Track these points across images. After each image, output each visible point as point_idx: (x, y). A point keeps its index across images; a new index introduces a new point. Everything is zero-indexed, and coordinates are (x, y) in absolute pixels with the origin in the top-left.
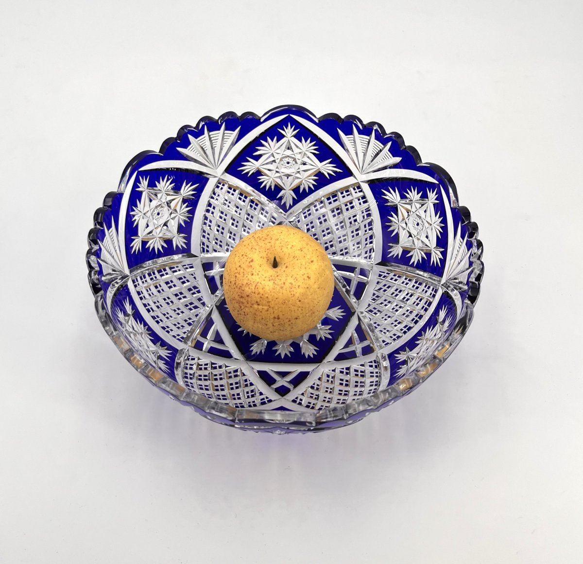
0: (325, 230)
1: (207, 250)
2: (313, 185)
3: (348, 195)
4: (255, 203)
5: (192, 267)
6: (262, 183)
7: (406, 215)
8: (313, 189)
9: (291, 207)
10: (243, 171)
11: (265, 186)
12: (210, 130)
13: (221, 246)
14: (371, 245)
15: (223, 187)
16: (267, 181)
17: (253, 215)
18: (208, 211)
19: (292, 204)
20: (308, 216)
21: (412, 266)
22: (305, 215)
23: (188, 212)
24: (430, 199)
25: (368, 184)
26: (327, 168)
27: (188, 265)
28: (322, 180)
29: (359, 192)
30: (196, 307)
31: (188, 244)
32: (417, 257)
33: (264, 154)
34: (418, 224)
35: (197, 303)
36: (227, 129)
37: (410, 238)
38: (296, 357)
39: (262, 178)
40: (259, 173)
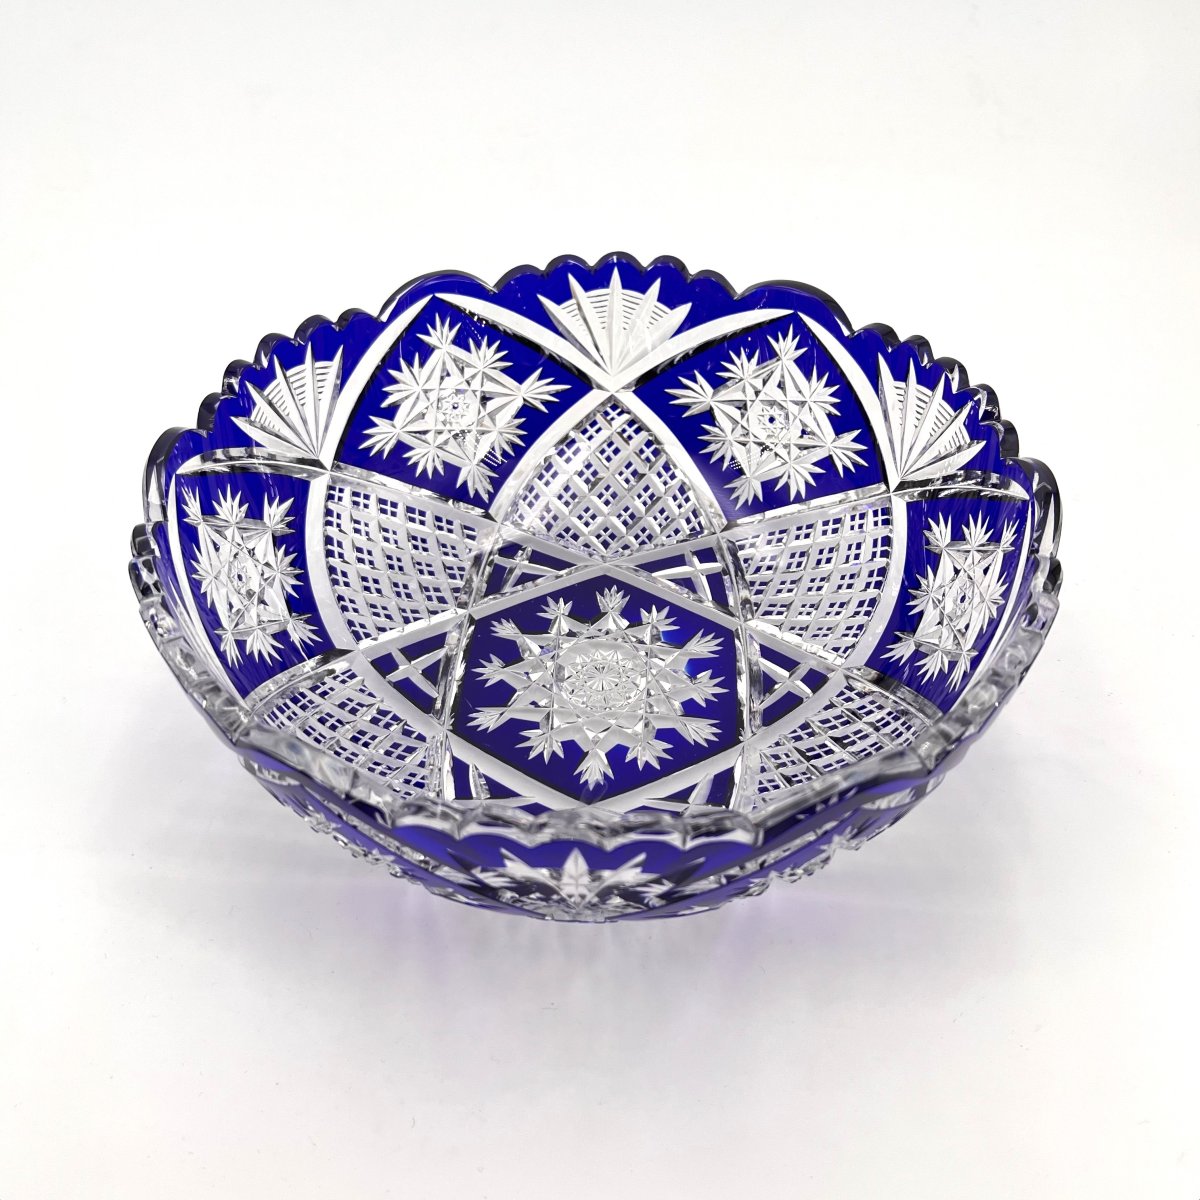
0: (604, 492)
1: (364, 633)
2: (520, 437)
3: (598, 431)
4: (417, 512)
5: (353, 676)
6: (416, 465)
7: (736, 414)
8: (523, 445)
9: (492, 497)
10: (370, 449)
11: (425, 471)
12: (287, 365)
13: (388, 617)
14: (690, 503)
15: (341, 495)
16: (425, 457)
17: (424, 537)
18: (330, 554)
19: (492, 491)
20: (534, 501)
21: (798, 499)
22: (528, 501)
23: (292, 564)
24: (781, 354)
25: (634, 392)
26: (537, 389)
27: (343, 674)
28: (534, 422)
29: (619, 414)
30: (410, 750)
31: (321, 631)
32: (799, 477)
33: (402, 400)
34: (772, 420)
35: (406, 742)
36: (317, 357)
37: (766, 453)
38: (682, 754)
39: (413, 456)
40: (401, 447)
